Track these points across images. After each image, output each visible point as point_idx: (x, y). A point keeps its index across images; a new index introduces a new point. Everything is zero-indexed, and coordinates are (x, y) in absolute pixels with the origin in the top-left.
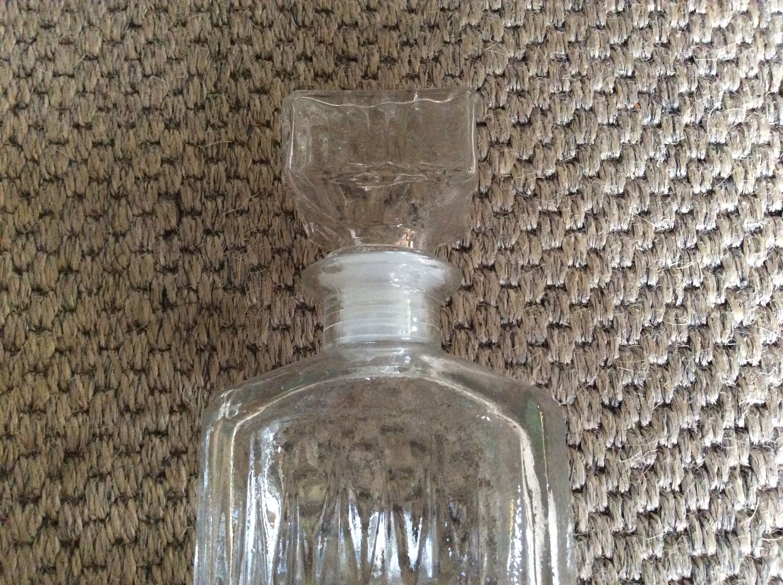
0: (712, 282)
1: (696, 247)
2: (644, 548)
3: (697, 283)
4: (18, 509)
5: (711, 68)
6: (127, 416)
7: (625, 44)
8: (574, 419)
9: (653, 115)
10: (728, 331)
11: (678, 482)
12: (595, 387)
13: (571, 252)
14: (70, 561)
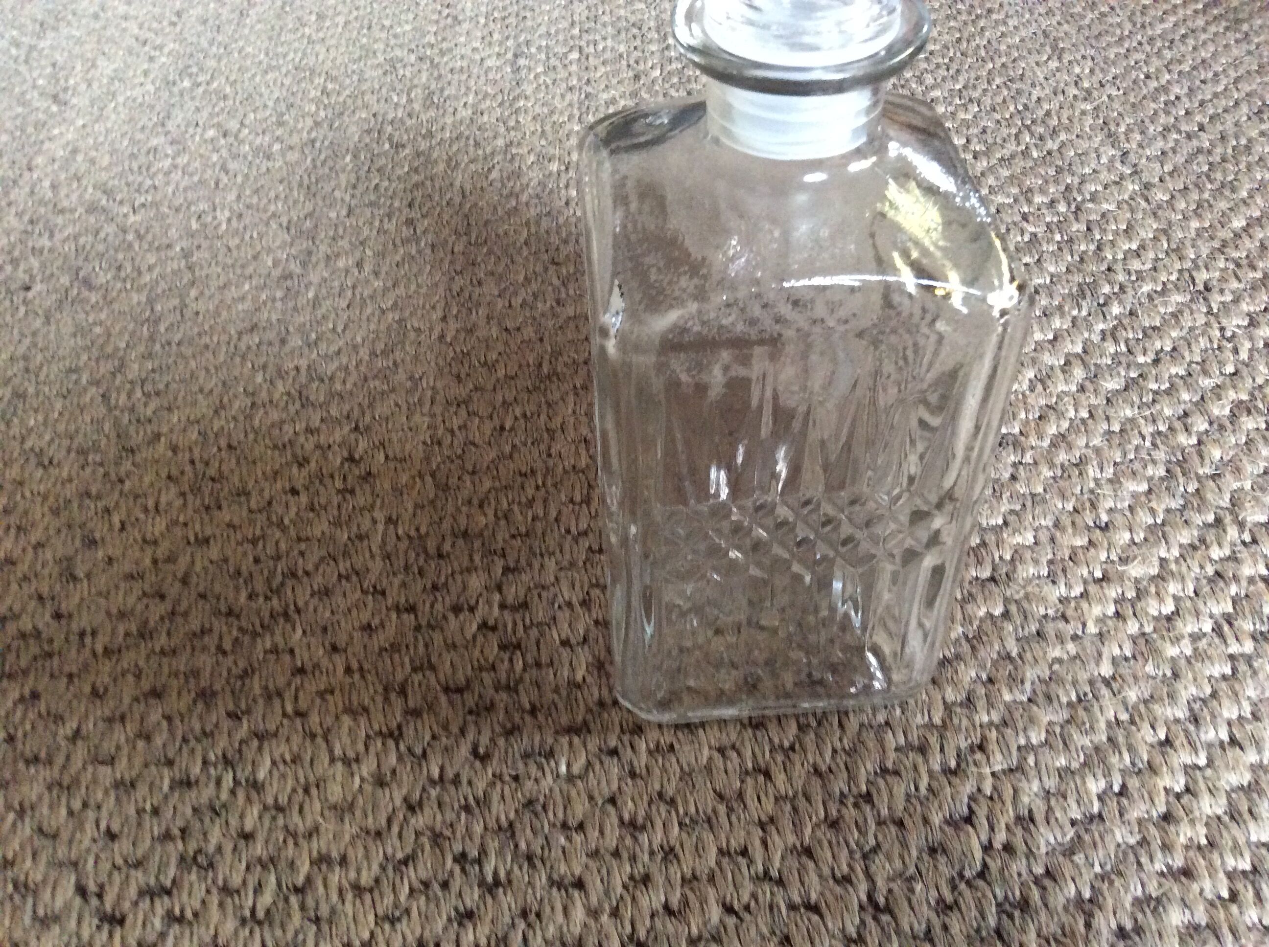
0: (1178, 425)
1: (1154, 401)
2: (1168, 644)
3: (1163, 428)
4: (451, 616)
5: (1129, 274)
6: (569, 537)
7: (1039, 260)
8: (1058, 534)
9: (1080, 308)
10: (1207, 461)
11: (1192, 589)
12: (1076, 510)
13: (1021, 405)
14: (511, 660)
